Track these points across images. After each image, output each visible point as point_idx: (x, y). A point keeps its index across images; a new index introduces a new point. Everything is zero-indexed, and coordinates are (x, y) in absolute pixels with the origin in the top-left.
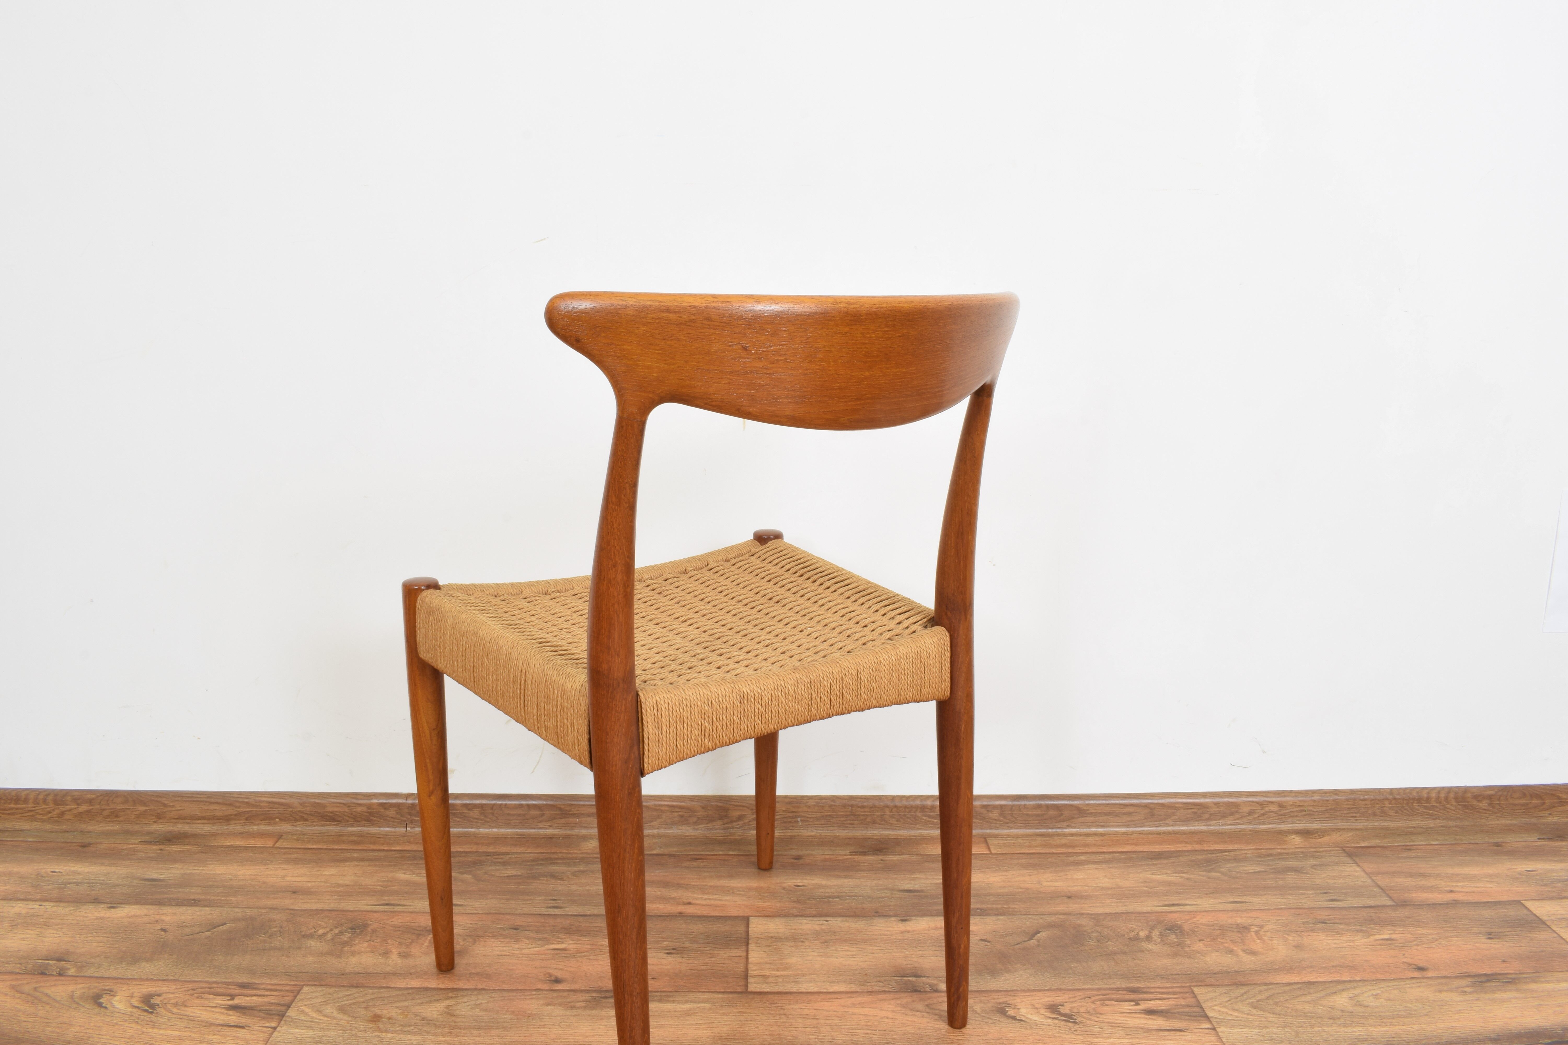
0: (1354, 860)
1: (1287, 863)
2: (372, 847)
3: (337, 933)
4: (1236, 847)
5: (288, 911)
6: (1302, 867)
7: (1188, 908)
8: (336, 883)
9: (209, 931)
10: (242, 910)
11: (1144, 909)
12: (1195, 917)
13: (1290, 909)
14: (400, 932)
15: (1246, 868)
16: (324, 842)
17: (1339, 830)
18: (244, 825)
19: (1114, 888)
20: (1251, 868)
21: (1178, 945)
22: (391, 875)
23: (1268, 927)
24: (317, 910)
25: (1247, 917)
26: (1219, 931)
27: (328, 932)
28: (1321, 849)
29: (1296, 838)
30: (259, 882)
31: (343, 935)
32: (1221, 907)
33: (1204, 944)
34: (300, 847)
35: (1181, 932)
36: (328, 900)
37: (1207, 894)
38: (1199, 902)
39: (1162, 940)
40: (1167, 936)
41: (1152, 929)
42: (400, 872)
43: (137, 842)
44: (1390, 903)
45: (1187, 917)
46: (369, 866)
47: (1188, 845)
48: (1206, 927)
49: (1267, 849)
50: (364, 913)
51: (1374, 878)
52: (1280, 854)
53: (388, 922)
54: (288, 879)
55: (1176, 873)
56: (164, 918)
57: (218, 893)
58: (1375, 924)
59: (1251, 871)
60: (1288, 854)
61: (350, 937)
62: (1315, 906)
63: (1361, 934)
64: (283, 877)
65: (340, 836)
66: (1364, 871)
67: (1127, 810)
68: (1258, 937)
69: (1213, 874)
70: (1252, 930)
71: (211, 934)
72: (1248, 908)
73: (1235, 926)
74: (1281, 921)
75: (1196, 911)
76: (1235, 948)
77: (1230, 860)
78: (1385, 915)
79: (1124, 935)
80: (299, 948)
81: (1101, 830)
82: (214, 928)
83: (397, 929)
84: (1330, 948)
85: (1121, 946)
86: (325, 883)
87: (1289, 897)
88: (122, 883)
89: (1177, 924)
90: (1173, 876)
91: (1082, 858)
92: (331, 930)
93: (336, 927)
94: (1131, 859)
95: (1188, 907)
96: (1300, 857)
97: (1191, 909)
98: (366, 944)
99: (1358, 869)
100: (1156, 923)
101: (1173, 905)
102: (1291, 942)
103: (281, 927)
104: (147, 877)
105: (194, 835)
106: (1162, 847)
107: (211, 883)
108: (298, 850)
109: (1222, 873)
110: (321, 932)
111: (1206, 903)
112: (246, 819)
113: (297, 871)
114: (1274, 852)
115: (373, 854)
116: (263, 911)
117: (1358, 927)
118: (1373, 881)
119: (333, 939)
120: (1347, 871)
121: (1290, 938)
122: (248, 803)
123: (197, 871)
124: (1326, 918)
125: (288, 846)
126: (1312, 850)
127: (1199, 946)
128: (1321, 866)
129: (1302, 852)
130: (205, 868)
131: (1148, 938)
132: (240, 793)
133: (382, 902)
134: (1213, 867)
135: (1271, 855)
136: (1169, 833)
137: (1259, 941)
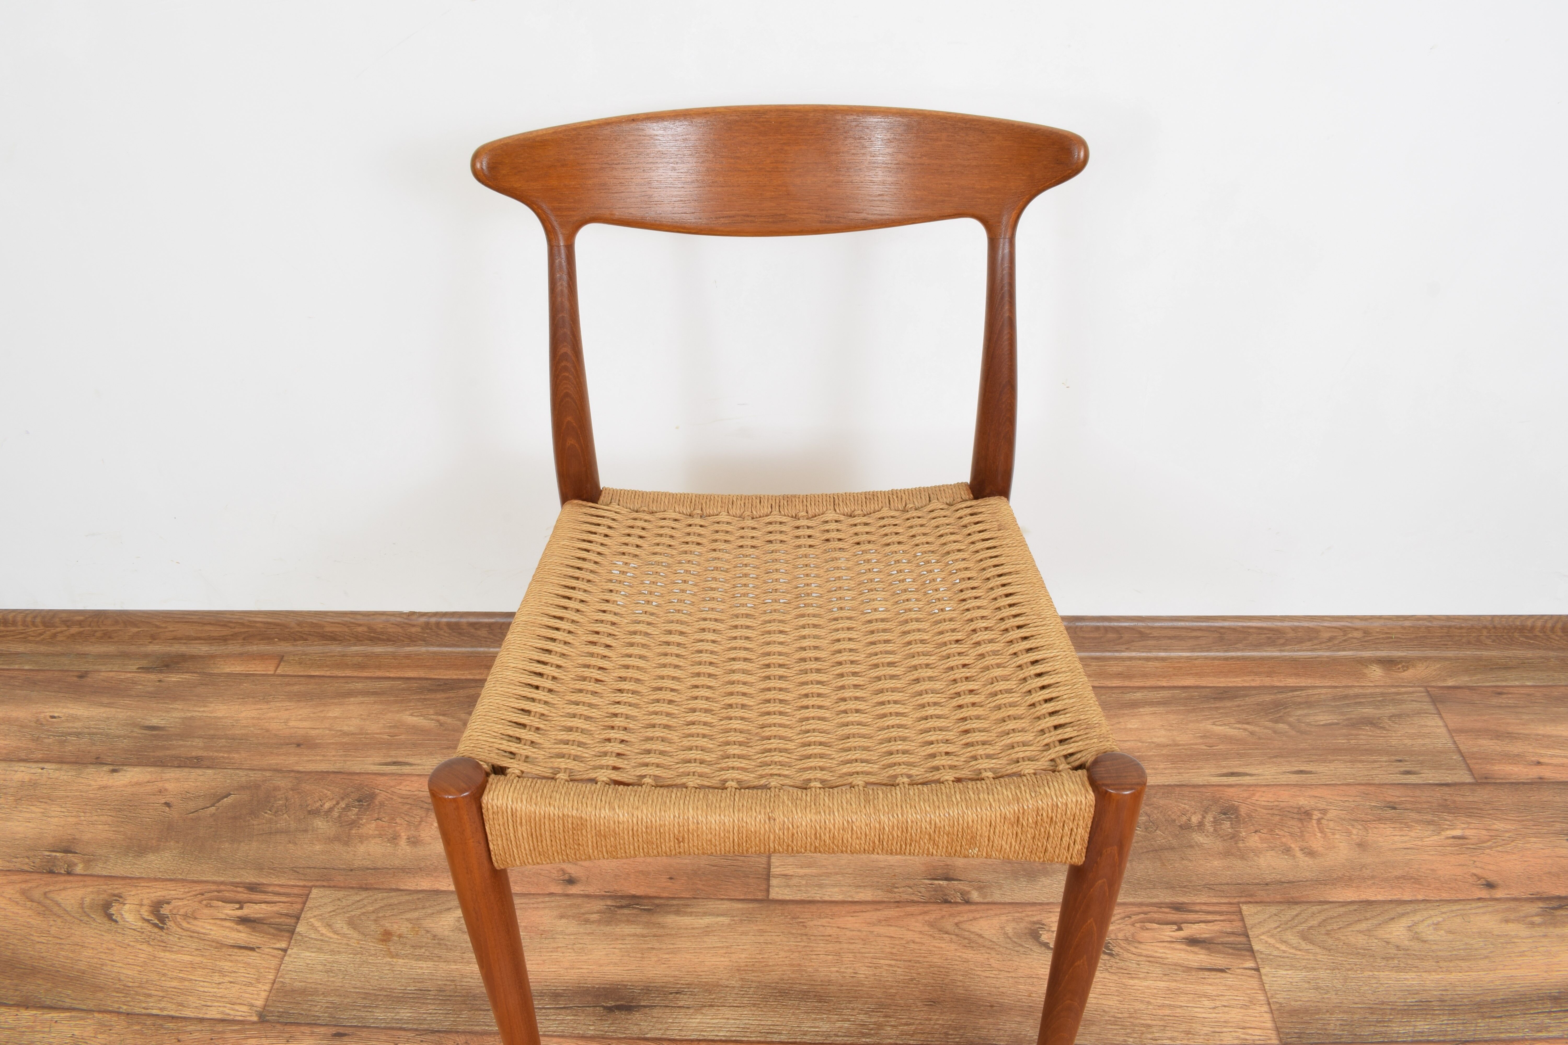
0: (1437, 709)
1: (1364, 710)
2: (379, 674)
3: (344, 808)
4: (1308, 682)
5: (292, 774)
6: (1379, 718)
7: (1247, 780)
8: (341, 731)
9: (213, 805)
10: (245, 772)
11: (1200, 781)
12: (1254, 795)
13: (1358, 784)
14: (409, 806)
15: (1318, 718)
16: (327, 666)
17: (1426, 659)
18: (243, 645)
19: (1170, 745)
20: (1324, 718)
21: (1231, 838)
22: (397, 717)
23: (1331, 814)
24: (322, 772)
25: (1310, 797)
26: (1278, 817)
27: (334, 806)
28: (1403, 690)
29: (1377, 670)
30: (262, 729)
31: (350, 810)
32: (1284, 779)
33: (1260, 837)
34: (302, 674)
35: (1237, 817)
36: (334, 756)
37: (1270, 758)
38: (1260, 771)
39: (1215, 830)
40: (1221, 824)
41: (1206, 811)
42: (407, 713)
43: (134, 668)
44: (1468, 779)
45: (1245, 795)
46: (375, 702)
47: (1257, 678)
48: (1264, 811)
49: (1343, 687)
50: (371, 776)
51: (1456, 739)
52: (1357, 696)
53: (395, 790)
54: (292, 724)
55: (1239, 722)
56: (167, 786)
57: (221, 747)
58: (1449, 813)
59: (1322, 723)
60: (1365, 696)
61: (357, 814)
62: (1387, 781)
63: (1432, 827)
64: (287, 721)
65: (343, 656)
66: (1446, 726)
67: (1194, 634)
68: (1319, 829)
69: (1281, 725)
70: (1315, 817)
71: (217, 810)
72: (1313, 782)
73: (1295, 811)
74: (1347, 804)
75: (1256, 785)
76: (1293, 846)
77: (1300, 703)
78: (1461, 799)
79: (1175, 821)
80: (306, 831)
81: (1162, 654)
82: (219, 801)
83: (405, 801)
84: (1396, 849)
85: (1170, 839)
86: (330, 730)
87: (1360, 765)
88: (122, 733)
89: (1234, 805)
90: (1235, 728)
91: (1139, 695)
92: (338, 803)
93: (343, 799)
94: (1192, 698)
95: (1248, 778)
96: (1379, 701)
97: (1251, 782)
98: (373, 825)
99: (1441, 723)
100: (1211, 803)
101: (1232, 774)
102: (1354, 837)
103: (287, 799)
104: (147, 723)
105: (193, 658)
106: (1228, 680)
107: (212, 732)
108: (302, 679)
109: (1290, 724)
110: (327, 805)
111: (1268, 772)
112: (244, 639)
113: (300, 713)
114: (1351, 692)
115: (379, 685)
116: (268, 774)
117: (1429, 817)
118: (1455, 742)
119: (339, 817)
120: (1427, 726)
121: (1354, 831)
122: (242, 624)
123: (197, 714)
124: (1397, 800)
125: (291, 673)
126: (1393, 690)
127: (1254, 841)
128: (1399, 716)
129: (1382, 694)
130: (206, 709)
131: (1201, 825)
132: (232, 613)
133: (389, 760)
134: (1281, 714)
135: (1346, 697)
136: (1238, 658)
137: (1319, 835)
